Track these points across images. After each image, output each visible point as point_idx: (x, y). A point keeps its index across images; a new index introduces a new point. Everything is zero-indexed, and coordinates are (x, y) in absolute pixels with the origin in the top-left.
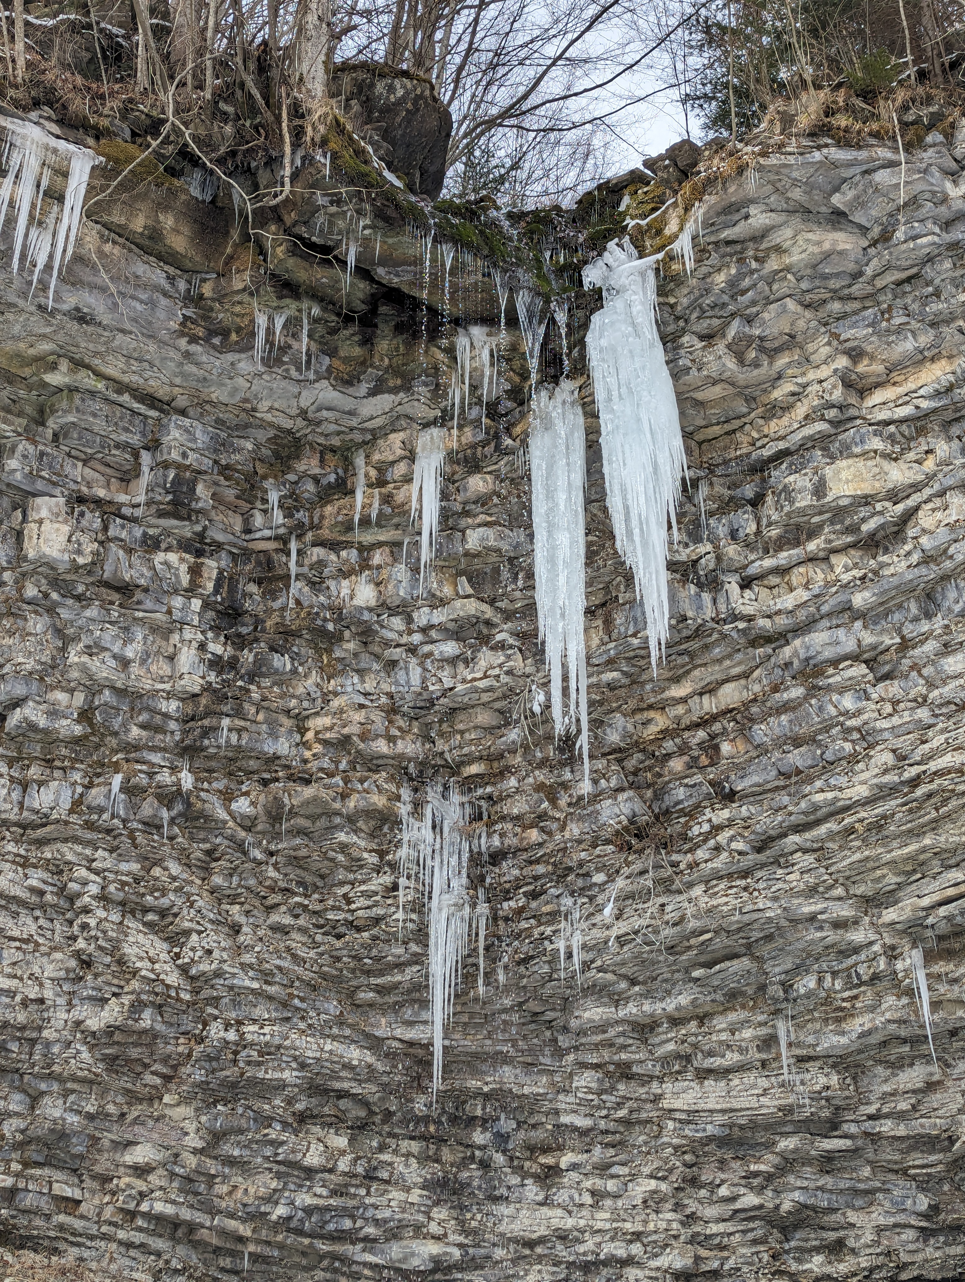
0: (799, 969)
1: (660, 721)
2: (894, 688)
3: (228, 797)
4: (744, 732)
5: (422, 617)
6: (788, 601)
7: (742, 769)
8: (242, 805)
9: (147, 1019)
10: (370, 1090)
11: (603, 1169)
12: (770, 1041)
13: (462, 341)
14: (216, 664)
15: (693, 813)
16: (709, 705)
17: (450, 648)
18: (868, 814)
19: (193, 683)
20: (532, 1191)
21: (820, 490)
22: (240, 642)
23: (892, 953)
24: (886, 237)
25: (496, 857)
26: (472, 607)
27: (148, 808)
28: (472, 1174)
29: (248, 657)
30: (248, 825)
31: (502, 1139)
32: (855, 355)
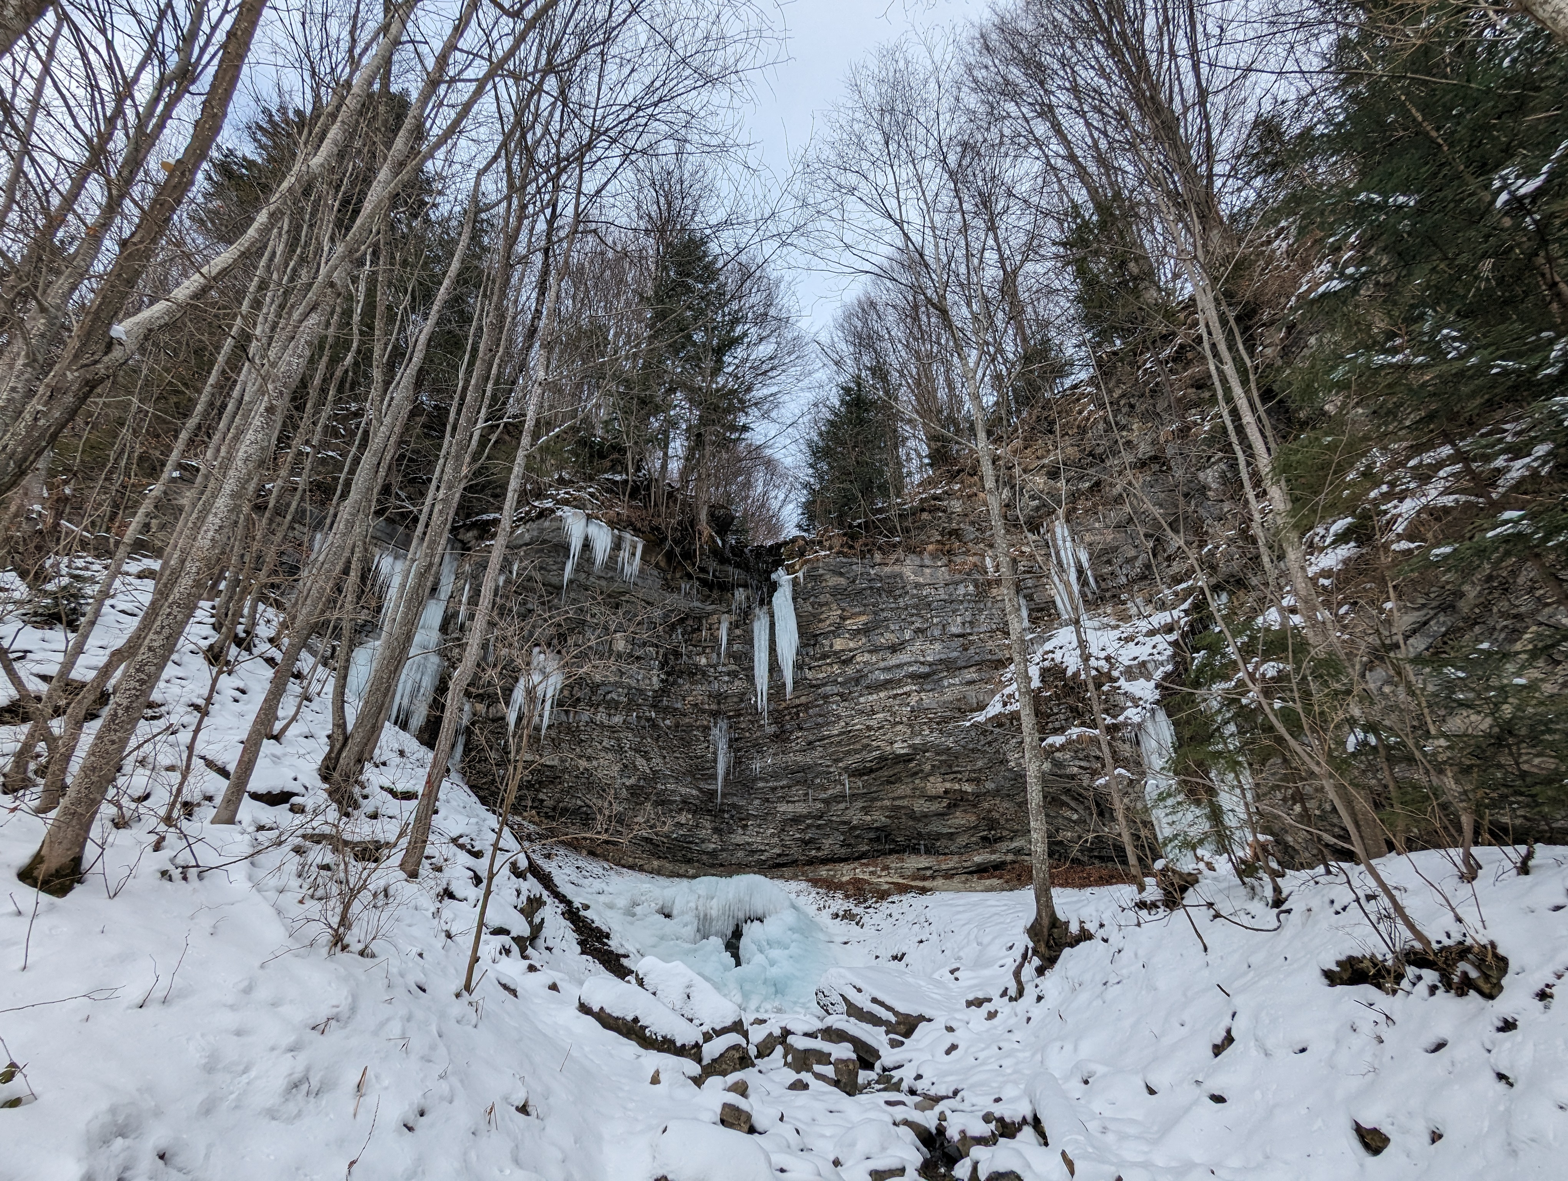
0: (816, 777)
1: (784, 705)
2: (846, 704)
3: (664, 719)
4: (806, 711)
5: (720, 669)
6: (821, 676)
7: (805, 721)
8: (668, 722)
9: (642, 783)
10: (697, 802)
11: (760, 826)
12: (806, 794)
13: (736, 593)
14: (662, 681)
15: (791, 733)
16: (797, 702)
17: (726, 678)
18: (838, 739)
19: (656, 687)
20: (740, 831)
21: (831, 646)
22: (668, 674)
23: (840, 774)
24: (854, 581)
25: (736, 740)
26: (734, 667)
27: (643, 722)
28: (723, 826)
29: (671, 679)
30: (669, 728)
31: (732, 817)
32: (843, 610)
